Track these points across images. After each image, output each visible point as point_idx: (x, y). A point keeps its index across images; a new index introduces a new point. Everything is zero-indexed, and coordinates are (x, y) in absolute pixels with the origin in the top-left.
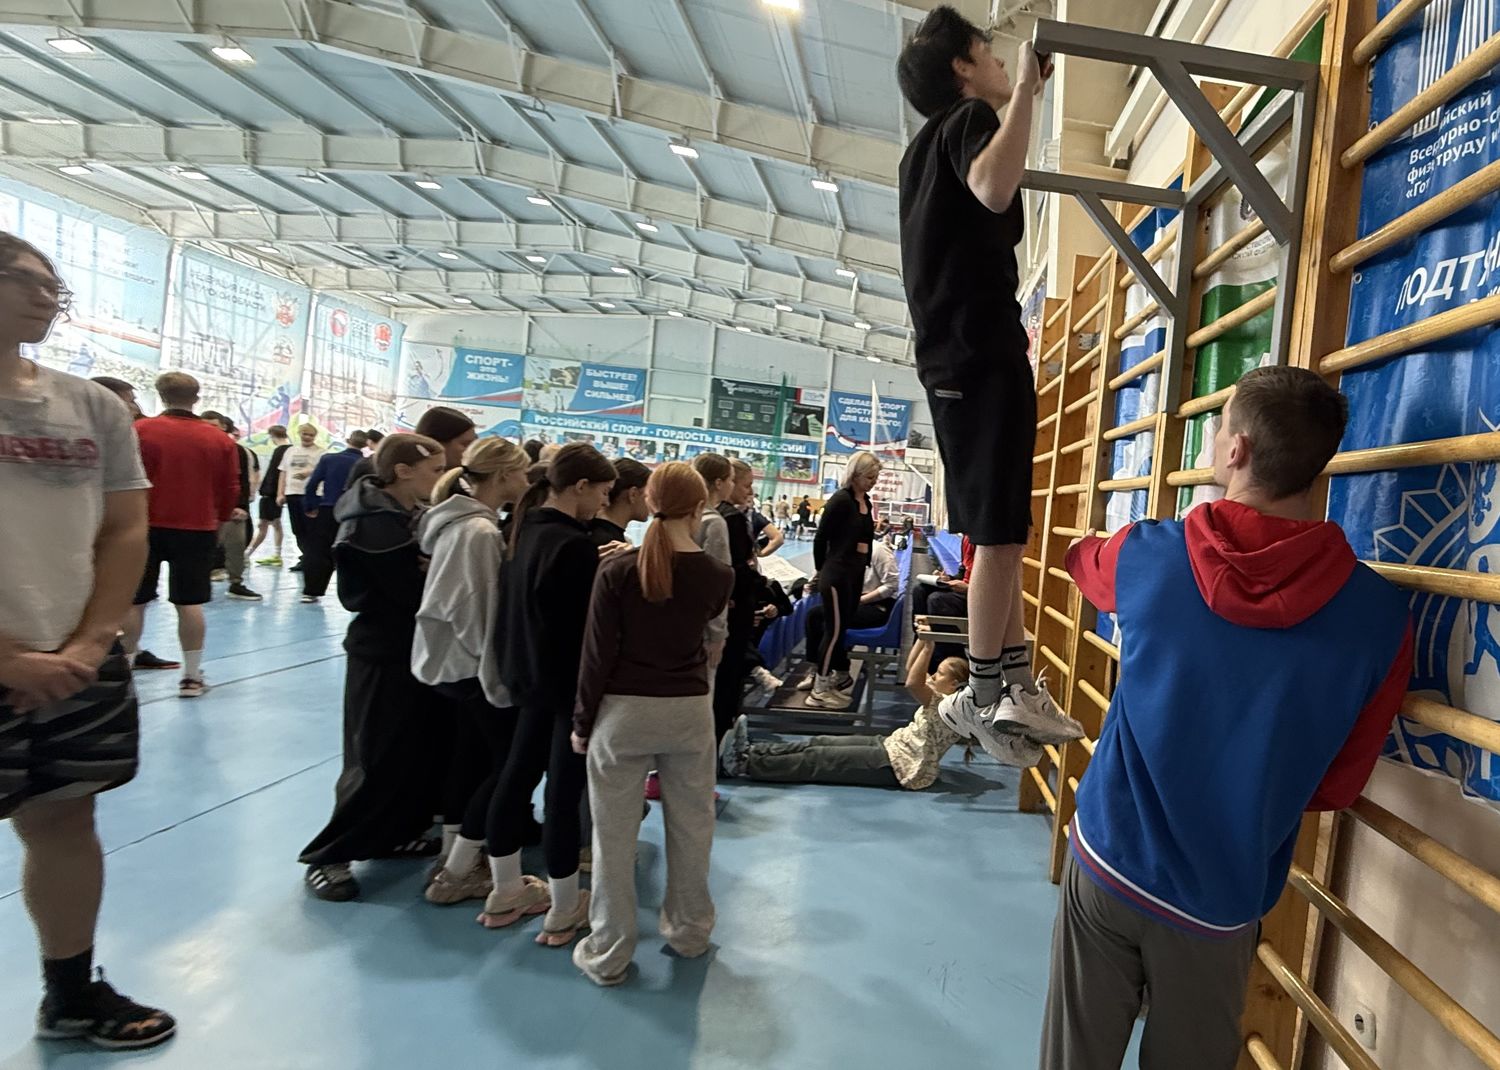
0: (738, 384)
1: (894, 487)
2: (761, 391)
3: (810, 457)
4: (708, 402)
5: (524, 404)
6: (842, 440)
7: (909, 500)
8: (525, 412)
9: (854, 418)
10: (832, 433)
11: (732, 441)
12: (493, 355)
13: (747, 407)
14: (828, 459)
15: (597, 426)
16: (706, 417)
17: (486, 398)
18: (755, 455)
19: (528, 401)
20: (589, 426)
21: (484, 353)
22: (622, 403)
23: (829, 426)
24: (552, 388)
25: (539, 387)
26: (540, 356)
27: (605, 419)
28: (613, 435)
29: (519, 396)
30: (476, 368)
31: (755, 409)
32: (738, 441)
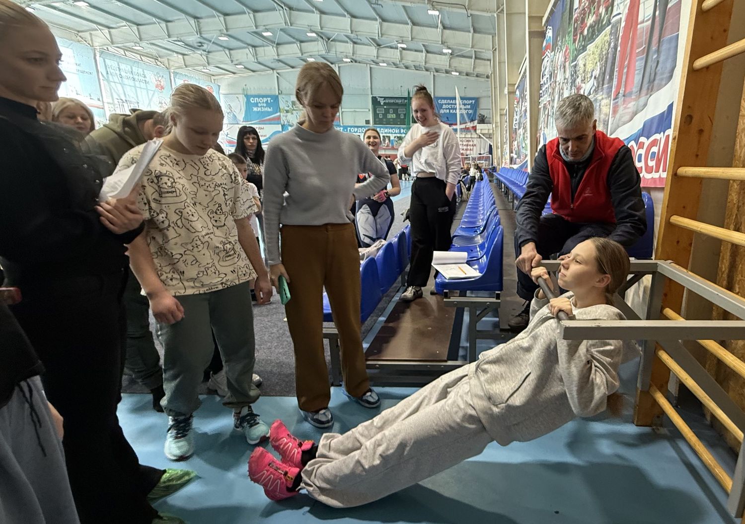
0: (385, 98)
1: (471, 147)
2: (397, 101)
4: (371, 110)
5: (282, 122)
7: (480, 154)
8: (283, 126)
9: (448, 111)
11: (386, 130)
12: (263, 96)
13: (391, 111)
16: (371, 118)
17: (263, 121)
18: (398, 137)
19: (283, 119)
21: (259, 96)
24: (294, 112)
25: (287, 111)
26: (286, 94)
29: (279, 118)
30: (256, 105)
31: (395, 112)
32: (389, 131)
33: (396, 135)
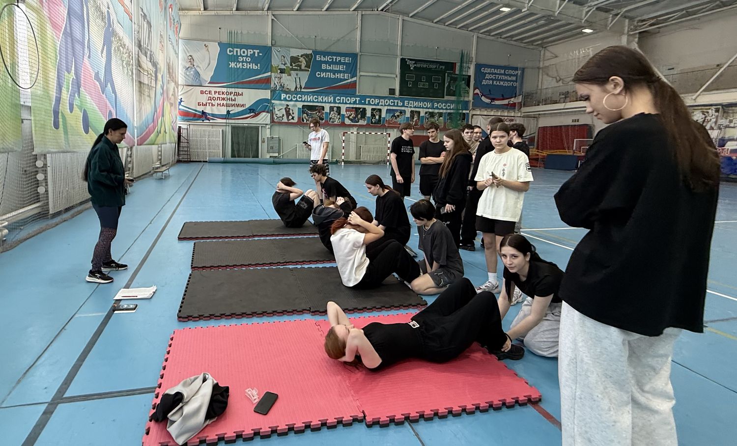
0: (417, 61)
2: (431, 66)
3: (464, 112)
4: (399, 76)
6: (483, 98)
9: (491, 83)
10: (477, 94)
11: (416, 104)
12: (248, 47)
13: (424, 79)
14: (474, 112)
15: (325, 99)
16: (397, 87)
17: (244, 82)
18: (430, 113)
19: (275, 82)
20: (320, 99)
21: (241, 46)
22: (341, 80)
23: (474, 89)
24: (292, 72)
25: (282, 71)
27: (331, 93)
28: (337, 105)
29: (268, 80)
30: (235, 59)
31: (429, 80)
32: (419, 104)
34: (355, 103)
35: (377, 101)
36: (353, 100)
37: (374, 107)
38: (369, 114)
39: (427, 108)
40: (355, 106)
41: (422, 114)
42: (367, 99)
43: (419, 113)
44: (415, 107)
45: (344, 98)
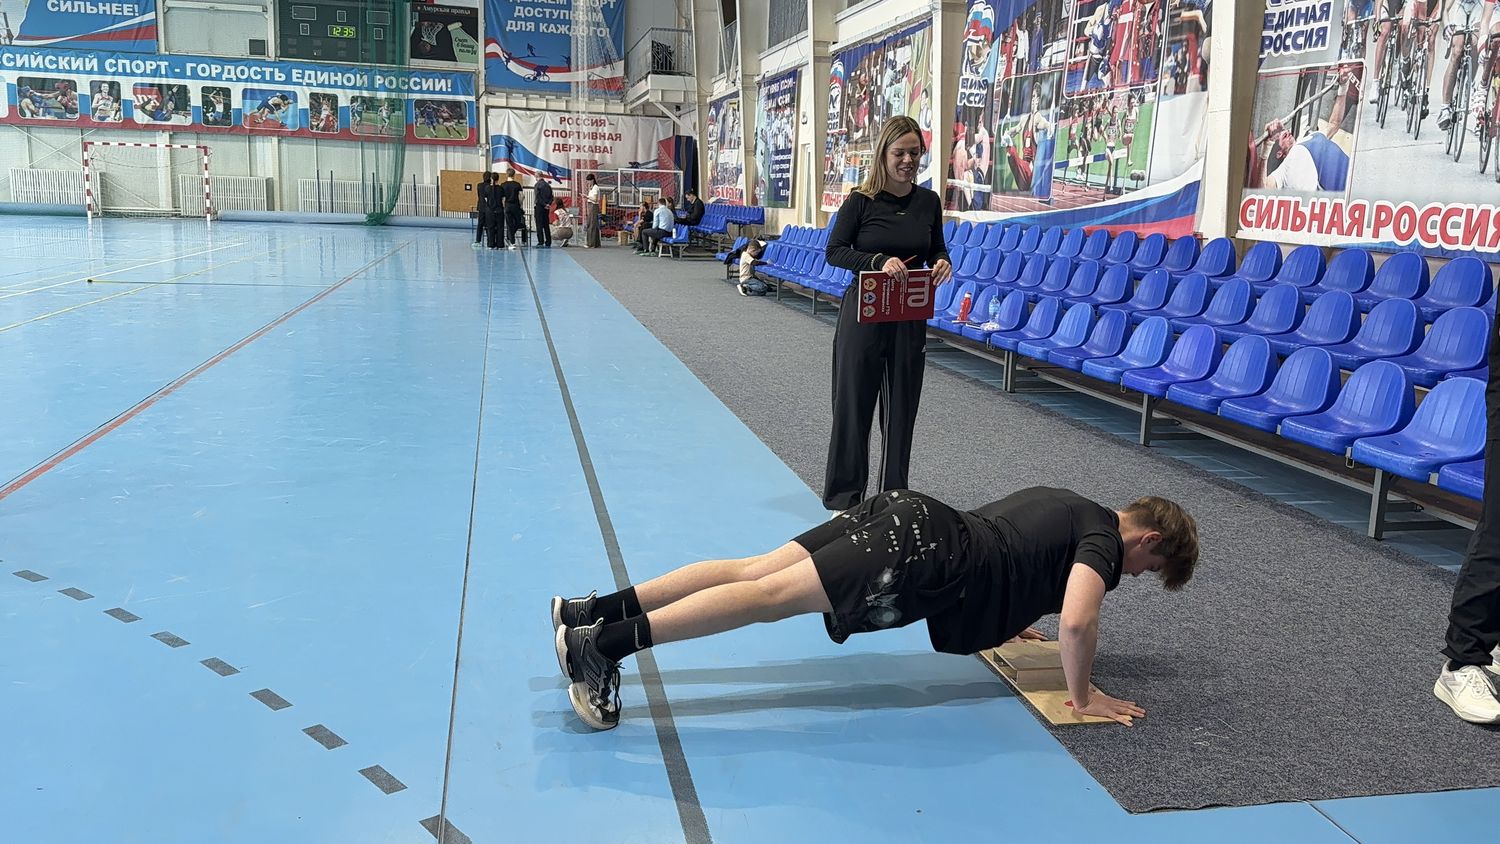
1: (608, 143)
3: (461, 98)
4: (271, 8)
6: (512, 66)
7: (635, 165)
9: (531, 26)
10: (495, 55)
11: (324, 77)
13: (341, 15)
14: (493, 101)
15: (76, 64)
16: (269, 34)
18: (364, 100)
20: (63, 63)
22: (115, 19)
23: (486, 44)
27: (89, 51)
31: (356, 19)
32: (333, 78)
33: (356, 93)
34: (156, 73)
35: (215, 69)
36: (151, 65)
37: (209, 84)
38: (196, 100)
39: (354, 87)
40: (157, 81)
41: (343, 102)
42: (189, 66)
43: (333, 99)
44: (322, 85)
45: (127, 62)
